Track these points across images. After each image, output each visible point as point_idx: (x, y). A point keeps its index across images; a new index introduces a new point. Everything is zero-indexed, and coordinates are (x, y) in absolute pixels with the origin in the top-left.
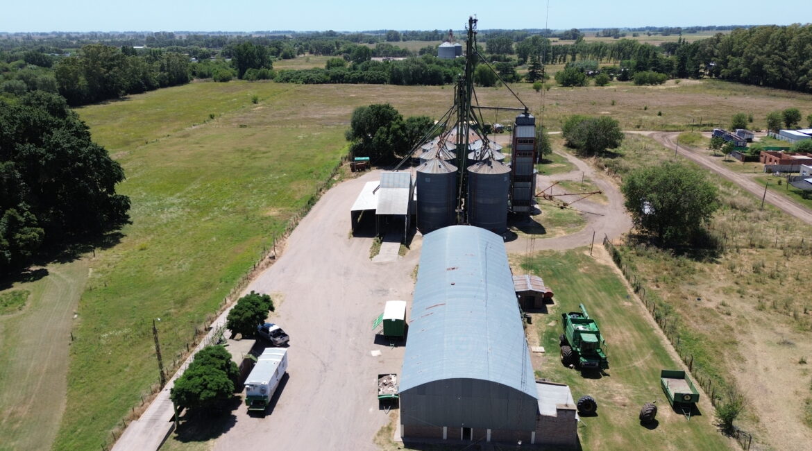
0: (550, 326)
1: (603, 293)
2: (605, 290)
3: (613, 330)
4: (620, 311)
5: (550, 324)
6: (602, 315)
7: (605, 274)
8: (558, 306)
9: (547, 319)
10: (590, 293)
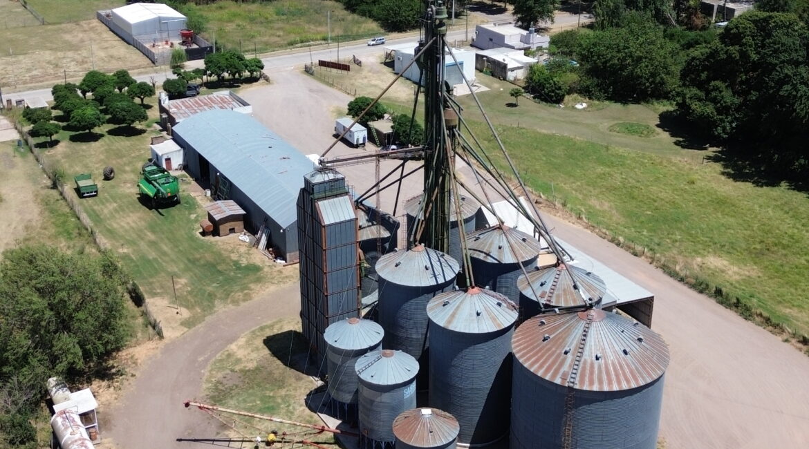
0: (193, 214)
1: (151, 258)
2: (149, 261)
3: (136, 223)
4: (131, 243)
5: (195, 215)
6: (149, 234)
7: (151, 283)
8: (194, 232)
9: (200, 219)
10: (165, 254)
